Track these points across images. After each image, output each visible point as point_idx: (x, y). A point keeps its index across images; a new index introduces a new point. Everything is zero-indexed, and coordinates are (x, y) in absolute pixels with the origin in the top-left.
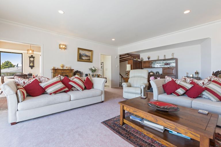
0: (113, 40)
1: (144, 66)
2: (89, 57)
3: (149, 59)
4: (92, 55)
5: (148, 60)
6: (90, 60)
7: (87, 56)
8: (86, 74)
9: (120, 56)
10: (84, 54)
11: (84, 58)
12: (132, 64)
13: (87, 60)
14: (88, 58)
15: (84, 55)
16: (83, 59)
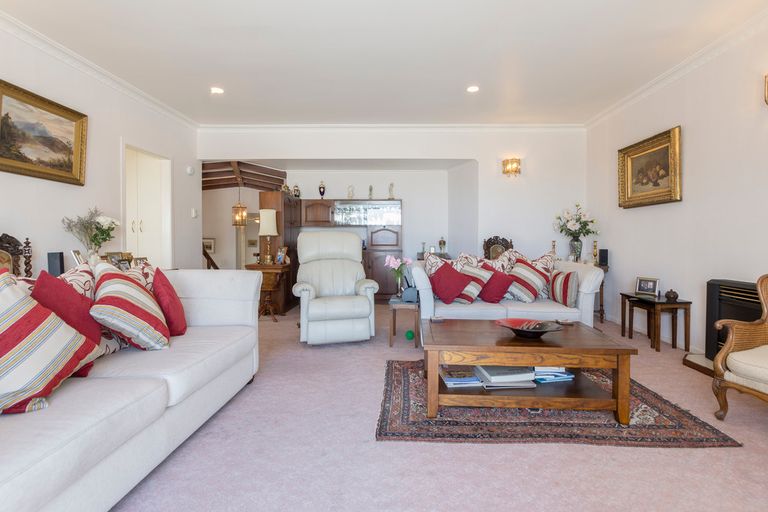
0: (216, 90)
1: (310, 218)
2: (65, 149)
3: (322, 194)
4: (82, 138)
5: (319, 197)
6: (67, 166)
7: (50, 143)
8: (51, 256)
9: (204, 166)
10: (32, 127)
11: (31, 152)
12: (281, 209)
13: (53, 165)
14: (59, 157)
15: (31, 134)
16: (24, 159)
